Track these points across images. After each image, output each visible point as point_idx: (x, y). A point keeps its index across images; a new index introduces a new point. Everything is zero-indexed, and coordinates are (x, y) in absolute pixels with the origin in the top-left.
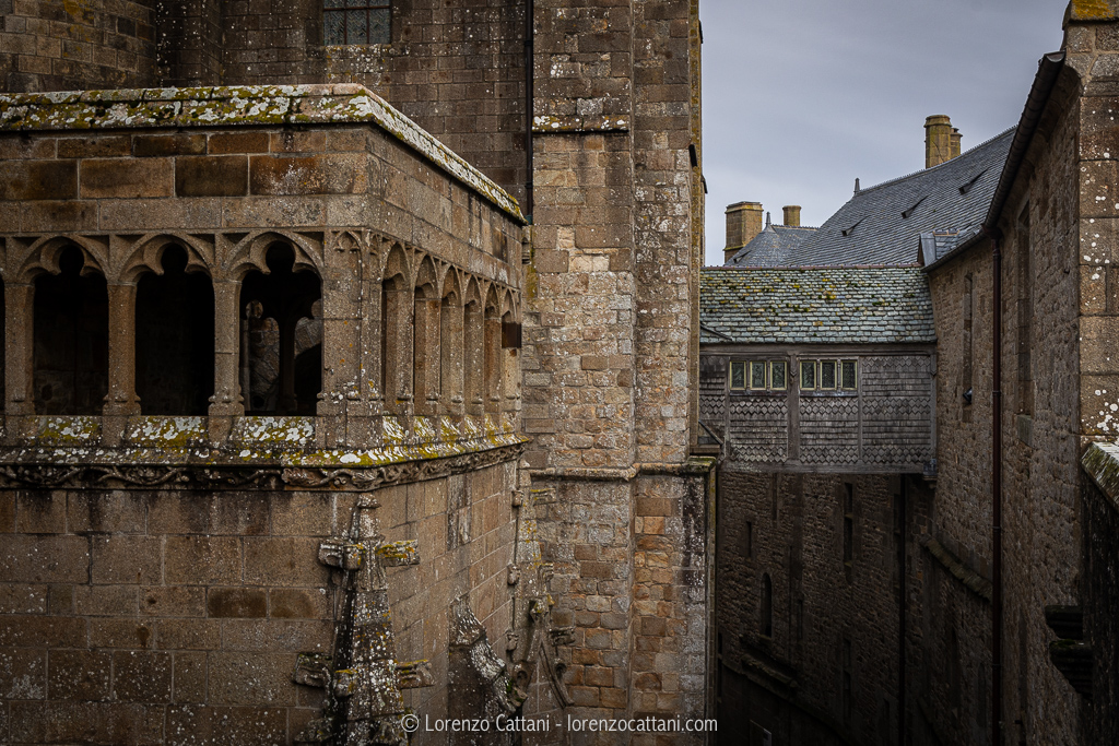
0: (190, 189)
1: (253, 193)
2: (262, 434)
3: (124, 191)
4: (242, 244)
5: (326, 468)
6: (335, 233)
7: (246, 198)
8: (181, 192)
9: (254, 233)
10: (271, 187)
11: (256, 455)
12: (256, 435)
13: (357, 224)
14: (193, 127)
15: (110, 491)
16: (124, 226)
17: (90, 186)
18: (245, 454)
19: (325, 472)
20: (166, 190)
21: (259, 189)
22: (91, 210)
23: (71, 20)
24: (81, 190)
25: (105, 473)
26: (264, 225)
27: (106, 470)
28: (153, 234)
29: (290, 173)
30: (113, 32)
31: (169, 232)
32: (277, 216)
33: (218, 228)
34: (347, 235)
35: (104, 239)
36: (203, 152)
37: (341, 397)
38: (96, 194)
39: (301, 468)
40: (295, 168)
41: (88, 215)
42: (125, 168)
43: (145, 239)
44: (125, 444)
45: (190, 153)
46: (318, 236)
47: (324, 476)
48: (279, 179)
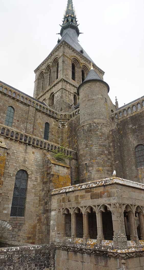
0: (92, 198)
1: (101, 198)
2: (105, 244)
3: (84, 199)
4: (99, 207)
5: (115, 253)
6: (113, 204)
7: (100, 199)
8: (91, 199)
9: (101, 205)
10: (103, 196)
11: (104, 249)
12: (104, 244)
13: (116, 202)
14: (92, 188)
15: (84, 254)
16: (85, 205)
17: (80, 198)
18: (102, 248)
19: (115, 254)
20: (89, 198)
21: (101, 197)
22: (80, 202)
23: (101, 171)
24: (79, 199)
25: (83, 250)
26: (102, 203)
27: (83, 249)
28: (88, 206)
29: (105, 194)
30: (106, 172)
31: (90, 205)
32: (104, 201)
33: (96, 204)
34: (114, 204)
35: (82, 207)
36: (94, 192)
37: (117, 237)
38: (81, 200)
39: (111, 252)
40: (106, 193)
41: (80, 203)
42: (84, 195)
43: (87, 207)
44: (86, 244)
45: (92, 192)
46: (110, 205)
47: (115, 255)
48: (104, 195)
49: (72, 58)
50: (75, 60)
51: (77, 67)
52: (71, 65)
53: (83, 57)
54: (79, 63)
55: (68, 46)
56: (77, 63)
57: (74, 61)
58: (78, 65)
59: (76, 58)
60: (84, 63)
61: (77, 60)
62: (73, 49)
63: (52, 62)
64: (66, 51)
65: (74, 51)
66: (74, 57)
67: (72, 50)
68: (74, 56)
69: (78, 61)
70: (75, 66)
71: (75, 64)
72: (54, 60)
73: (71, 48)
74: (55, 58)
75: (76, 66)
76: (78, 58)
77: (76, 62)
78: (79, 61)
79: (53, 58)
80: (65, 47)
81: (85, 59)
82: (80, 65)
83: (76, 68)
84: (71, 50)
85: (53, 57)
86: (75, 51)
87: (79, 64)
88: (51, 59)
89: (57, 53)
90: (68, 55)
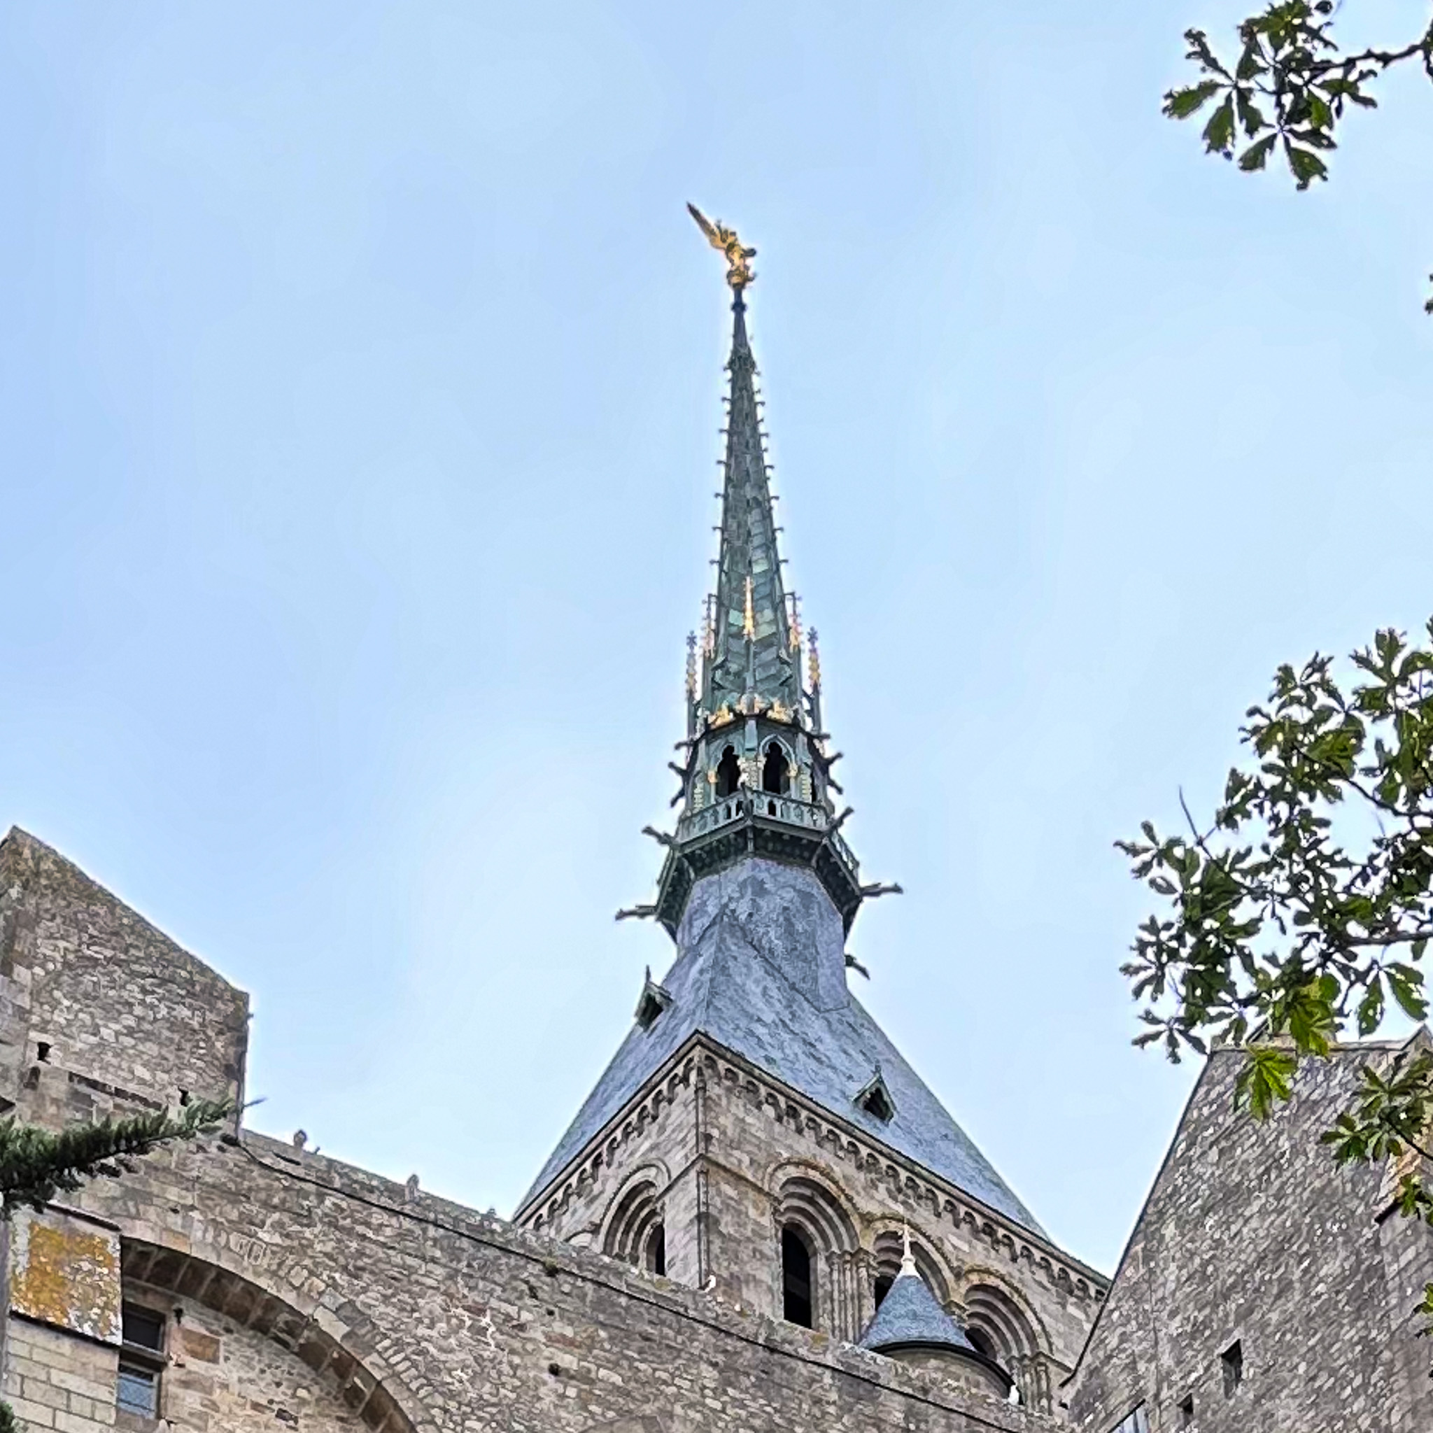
49: (782, 1176)
50: (808, 1192)
51: (828, 1259)
52: (773, 1247)
53: (884, 1162)
54: (844, 1216)
55: (741, 1074)
56: (829, 1220)
57: (796, 1203)
58: (838, 1237)
59: (813, 1175)
60: (900, 1209)
61: (825, 1193)
62: (782, 1100)
63: (604, 1230)
64: (722, 1120)
65: (793, 1113)
66: (793, 1172)
67: (775, 1104)
68: (797, 1164)
69: (833, 1201)
70: (815, 1253)
71: (811, 1229)
72: (623, 1207)
73: (763, 1090)
74: (625, 1189)
75: (819, 1243)
76: (838, 1172)
77: (822, 1211)
78: (842, 1200)
79: (609, 1194)
80: (714, 1090)
81: (903, 1175)
82: (853, 1237)
83: (821, 1265)
84: (769, 1111)
85: (609, 1184)
86: (804, 1114)
87: (842, 1230)
88: (592, 1201)
89: (641, 1146)
90: (740, 1160)
